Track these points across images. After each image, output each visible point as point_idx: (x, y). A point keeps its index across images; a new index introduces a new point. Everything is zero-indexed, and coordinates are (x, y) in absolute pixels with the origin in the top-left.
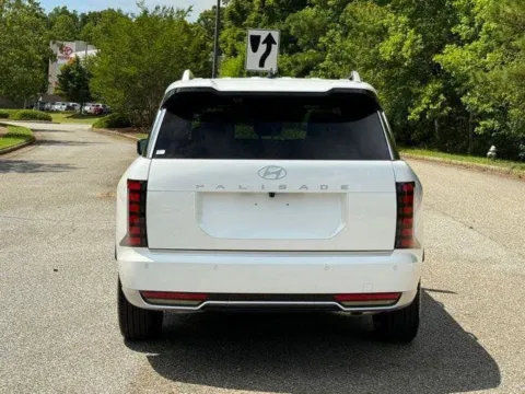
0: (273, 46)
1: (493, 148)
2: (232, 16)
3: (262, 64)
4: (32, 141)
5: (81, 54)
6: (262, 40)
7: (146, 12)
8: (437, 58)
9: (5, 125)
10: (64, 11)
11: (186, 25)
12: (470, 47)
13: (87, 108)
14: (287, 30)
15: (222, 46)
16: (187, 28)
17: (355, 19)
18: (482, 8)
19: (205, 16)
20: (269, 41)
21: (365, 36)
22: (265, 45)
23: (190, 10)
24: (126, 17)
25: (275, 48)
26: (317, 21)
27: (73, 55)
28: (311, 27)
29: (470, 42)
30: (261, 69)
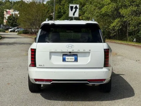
1: (135, 39)
10: (8, 1)
20: (76, 8)
25: (78, 10)
30: (73, 16)
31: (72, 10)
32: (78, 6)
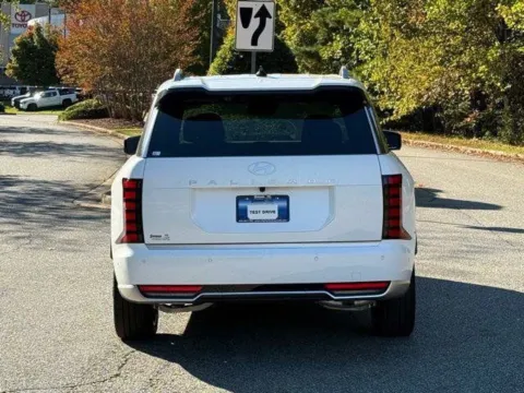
0: (267, 19)
3: (254, 42)
6: (254, 12)
20: (263, 14)
22: (258, 19)
25: (270, 23)
30: (253, 48)
31: (246, 24)
32: (271, 7)
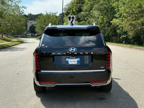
0: (74, 19)
1: (124, 41)
2: (66, 14)
4: (22, 42)
5: (34, 23)
7: (47, 14)
8: (111, 22)
9: (17, 39)
10: (31, 14)
11: (56, 16)
12: (119, 19)
13: (35, 35)
14: (78, 17)
15: (64, 21)
16: (56, 17)
17: (93, 14)
18: (121, 10)
19: (60, 14)
21: (95, 18)
22: (72, 19)
23: (57, 13)
24: (43, 15)
26: (85, 15)
27: (32, 24)
28: (83, 16)
29: (119, 18)
31: (70, 20)
32: (74, 16)
